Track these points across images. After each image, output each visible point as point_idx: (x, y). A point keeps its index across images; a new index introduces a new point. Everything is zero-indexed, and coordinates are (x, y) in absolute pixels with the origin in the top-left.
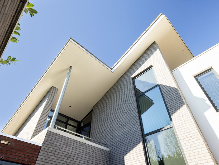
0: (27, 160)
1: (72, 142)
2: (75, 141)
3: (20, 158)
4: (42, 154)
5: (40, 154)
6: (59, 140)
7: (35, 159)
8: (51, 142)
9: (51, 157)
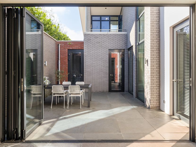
0: (80, 48)
1: (98, 35)
2: (100, 34)
3: (77, 48)
4: (85, 45)
5: (84, 45)
6: (91, 36)
7: (83, 47)
8: (87, 39)
9: (90, 45)
